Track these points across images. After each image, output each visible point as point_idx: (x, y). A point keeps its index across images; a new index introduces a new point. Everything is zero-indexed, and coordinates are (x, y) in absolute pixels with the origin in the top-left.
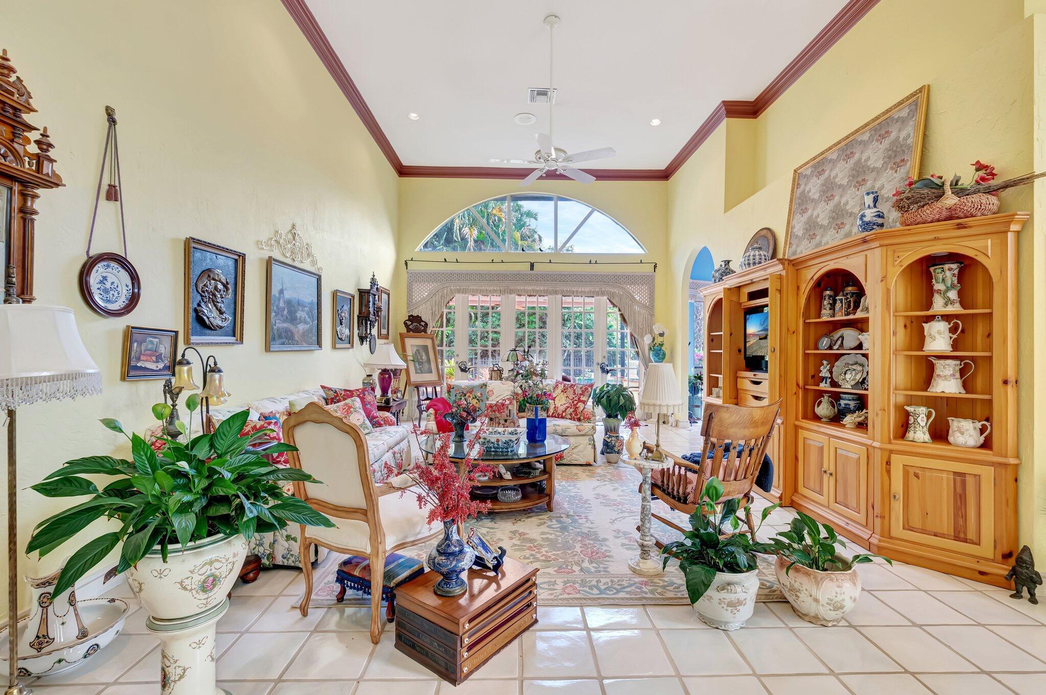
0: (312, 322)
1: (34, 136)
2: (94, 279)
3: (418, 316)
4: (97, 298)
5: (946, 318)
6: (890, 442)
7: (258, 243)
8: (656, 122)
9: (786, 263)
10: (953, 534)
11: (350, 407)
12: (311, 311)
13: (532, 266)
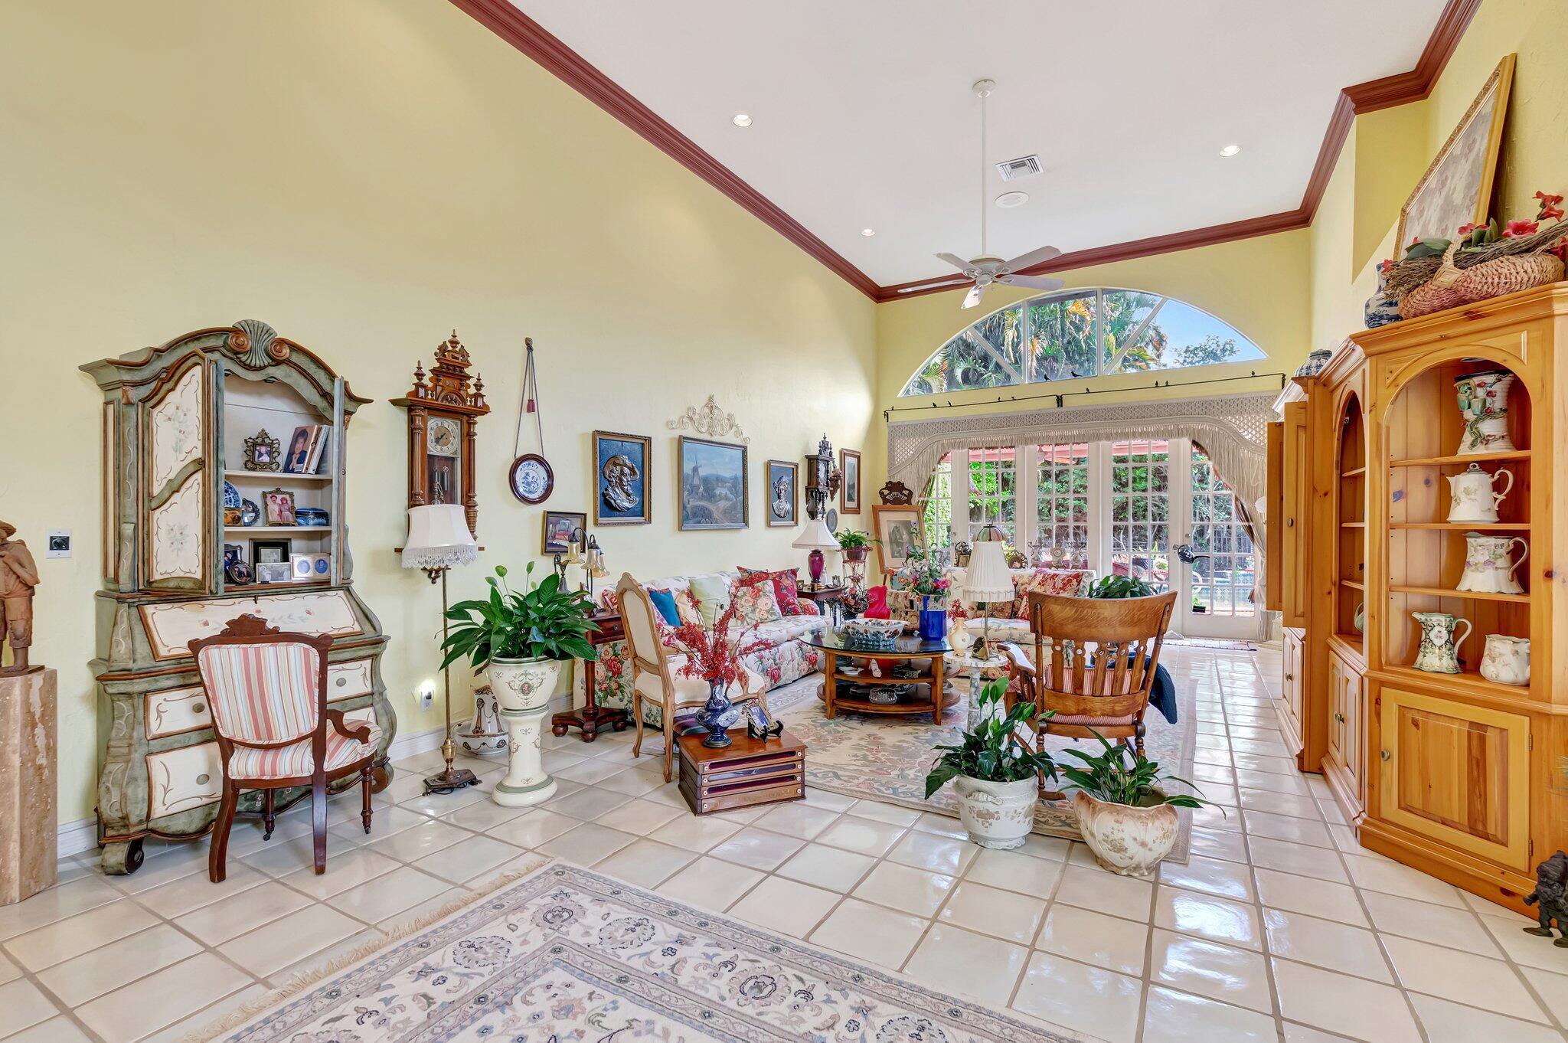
0: (736, 497)
1: (472, 382)
2: (519, 475)
3: (899, 483)
4: (521, 490)
5: (1488, 466)
6: (1381, 669)
7: (669, 424)
8: (1231, 150)
9: (1310, 383)
10: (1466, 823)
11: (759, 591)
12: (734, 486)
13: (1060, 401)
